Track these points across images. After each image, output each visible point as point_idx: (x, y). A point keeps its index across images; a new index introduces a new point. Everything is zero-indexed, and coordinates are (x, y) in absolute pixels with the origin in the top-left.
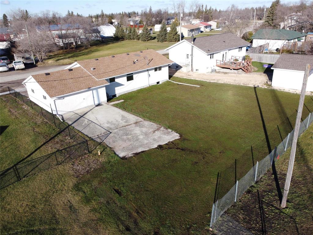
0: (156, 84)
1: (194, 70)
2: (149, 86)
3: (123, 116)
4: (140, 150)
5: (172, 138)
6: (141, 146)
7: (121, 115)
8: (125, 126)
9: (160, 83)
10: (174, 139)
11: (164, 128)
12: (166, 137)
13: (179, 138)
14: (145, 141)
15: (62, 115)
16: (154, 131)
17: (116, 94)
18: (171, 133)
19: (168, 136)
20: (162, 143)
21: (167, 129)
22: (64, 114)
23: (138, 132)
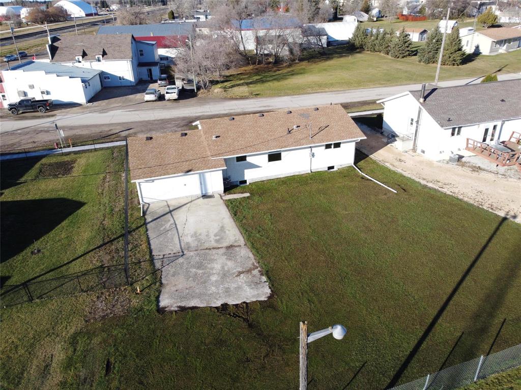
0: (327, 169)
1: (419, 151)
2: (310, 172)
3: (222, 229)
4: (192, 304)
5: (253, 296)
6: (200, 296)
7: (221, 225)
8: (210, 249)
9: (335, 169)
10: (255, 300)
11: (260, 271)
12: (249, 290)
13: (266, 299)
14: (213, 288)
15: (149, 204)
16: (240, 273)
17: (245, 179)
18: (262, 285)
19: (251, 290)
20: (232, 302)
21: (262, 274)
22: (153, 203)
23: (217, 266)
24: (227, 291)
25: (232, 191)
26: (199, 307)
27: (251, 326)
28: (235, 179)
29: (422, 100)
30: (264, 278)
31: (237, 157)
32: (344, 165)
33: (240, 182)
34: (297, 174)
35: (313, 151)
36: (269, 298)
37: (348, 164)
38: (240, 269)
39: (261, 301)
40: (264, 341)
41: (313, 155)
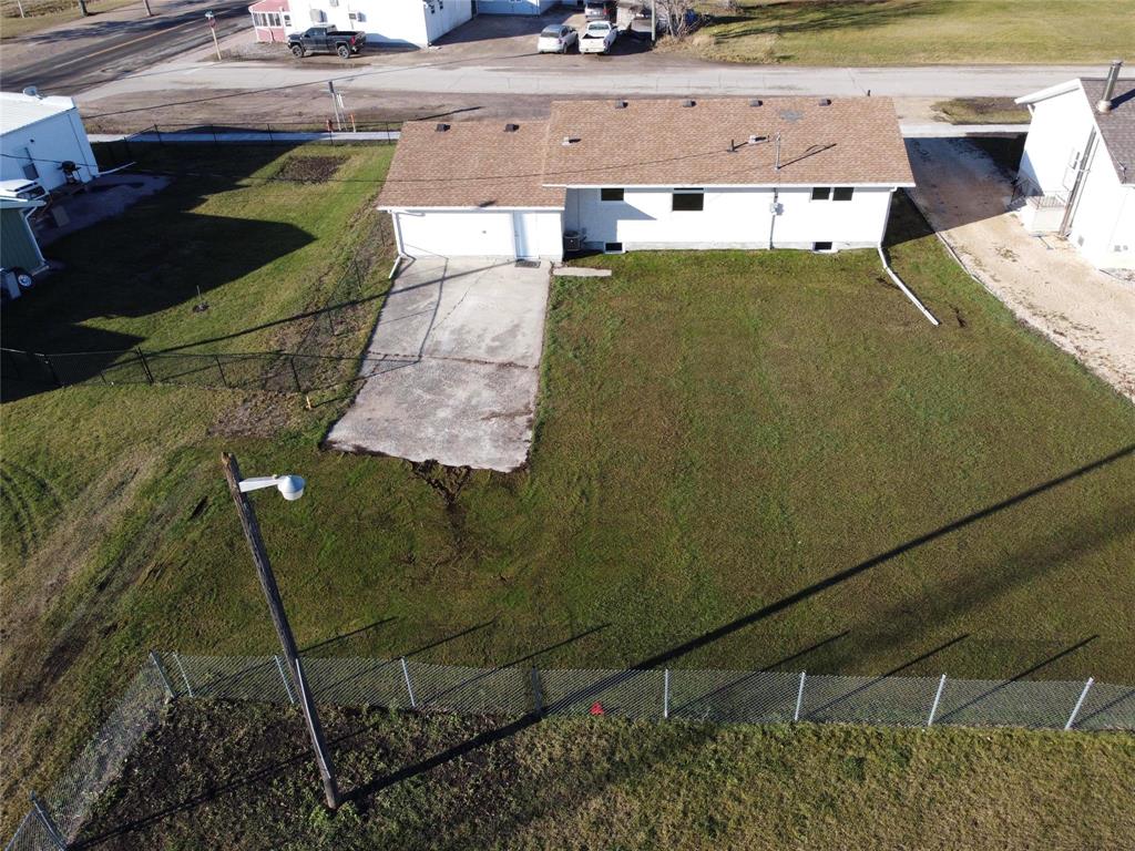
0: (811, 247)
1: (1072, 239)
2: (768, 248)
4: (379, 447)
9: (834, 250)
10: (487, 467)
11: (530, 421)
12: (488, 447)
13: (507, 471)
14: (431, 430)
15: (414, 259)
16: (494, 415)
17: (619, 241)
18: (517, 444)
19: (493, 449)
20: (446, 460)
21: (530, 427)
22: (422, 258)
23: (461, 394)
24: (451, 441)
25: (581, 261)
26: (388, 456)
27: (451, 508)
28: (595, 236)
29: (1103, 105)
30: (530, 434)
31: (603, 190)
32: (858, 243)
33: (608, 245)
34: (739, 247)
35: (779, 201)
36: (516, 470)
37: (867, 243)
38: (497, 409)
39: (497, 472)
40: (456, 539)
41: (779, 210)
